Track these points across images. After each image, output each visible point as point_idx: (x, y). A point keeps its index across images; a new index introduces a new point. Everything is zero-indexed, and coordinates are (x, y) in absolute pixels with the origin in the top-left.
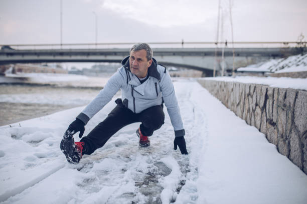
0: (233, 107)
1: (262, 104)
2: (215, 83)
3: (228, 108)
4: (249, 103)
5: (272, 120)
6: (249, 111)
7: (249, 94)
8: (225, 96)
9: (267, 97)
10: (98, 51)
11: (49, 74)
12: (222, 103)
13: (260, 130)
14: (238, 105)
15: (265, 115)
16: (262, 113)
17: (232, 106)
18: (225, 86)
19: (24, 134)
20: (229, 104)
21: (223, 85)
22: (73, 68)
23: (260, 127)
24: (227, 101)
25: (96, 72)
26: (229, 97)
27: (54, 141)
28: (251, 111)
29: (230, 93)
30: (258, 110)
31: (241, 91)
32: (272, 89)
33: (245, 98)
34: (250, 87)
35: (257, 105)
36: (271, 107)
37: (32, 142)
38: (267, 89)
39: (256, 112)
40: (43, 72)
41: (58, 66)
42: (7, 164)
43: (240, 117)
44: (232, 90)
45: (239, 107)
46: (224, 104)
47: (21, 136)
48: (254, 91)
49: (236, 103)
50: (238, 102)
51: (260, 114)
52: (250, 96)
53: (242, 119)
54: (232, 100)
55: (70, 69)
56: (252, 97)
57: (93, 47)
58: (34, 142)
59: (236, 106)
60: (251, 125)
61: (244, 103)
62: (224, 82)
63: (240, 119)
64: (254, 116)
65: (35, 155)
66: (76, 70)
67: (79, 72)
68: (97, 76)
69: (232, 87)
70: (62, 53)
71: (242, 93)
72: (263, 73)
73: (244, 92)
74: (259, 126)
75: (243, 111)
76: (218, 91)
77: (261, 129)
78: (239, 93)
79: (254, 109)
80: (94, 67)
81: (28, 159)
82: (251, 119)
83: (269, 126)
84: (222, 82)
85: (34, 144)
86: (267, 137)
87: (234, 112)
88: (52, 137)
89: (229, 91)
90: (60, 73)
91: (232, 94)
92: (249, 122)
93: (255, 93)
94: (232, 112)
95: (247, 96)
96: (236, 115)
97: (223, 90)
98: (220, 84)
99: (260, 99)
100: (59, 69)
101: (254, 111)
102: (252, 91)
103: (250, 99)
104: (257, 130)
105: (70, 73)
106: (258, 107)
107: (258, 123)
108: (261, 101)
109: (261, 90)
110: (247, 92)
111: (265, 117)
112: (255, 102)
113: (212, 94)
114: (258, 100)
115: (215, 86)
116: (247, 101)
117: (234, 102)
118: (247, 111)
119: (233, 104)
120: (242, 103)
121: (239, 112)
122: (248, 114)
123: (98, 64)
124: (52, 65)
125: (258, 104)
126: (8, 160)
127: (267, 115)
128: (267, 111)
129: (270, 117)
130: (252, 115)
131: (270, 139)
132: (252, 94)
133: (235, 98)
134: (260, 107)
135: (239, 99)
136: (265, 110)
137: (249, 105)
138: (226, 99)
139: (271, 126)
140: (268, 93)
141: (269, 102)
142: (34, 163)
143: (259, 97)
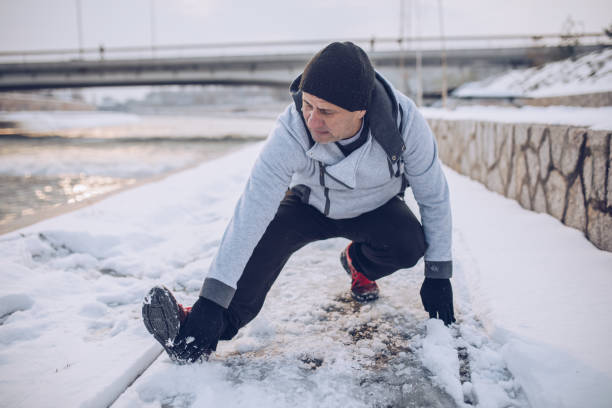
0: (475, 173)
1: (569, 165)
3: (461, 172)
4: (527, 164)
5: (605, 201)
6: (527, 180)
7: (524, 148)
8: (451, 151)
9: (584, 152)
13: (563, 221)
14: (493, 168)
15: (579, 189)
16: (570, 185)
17: (472, 170)
18: (449, 128)
20: (465, 166)
21: (444, 127)
22: (107, 99)
23: (564, 214)
24: (459, 160)
25: (155, 106)
26: (464, 150)
28: (534, 180)
29: (465, 143)
30: (557, 180)
31: (500, 140)
32: (605, 134)
33: (513, 154)
34: (529, 131)
35: (551, 168)
36: (600, 177)
38: (585, 137)
39: (549, 184)
40: (44, 108)
41: (76, 97)
43: (499, 193)
44: (474, 137)
45: (496, 172)
48: (543, 140)
49: (486, 164)
50: (491, 161)
51: (564, 188)
52: (529, 152)
53: (506, 196)
54: (473, 159)
55: (100, 102)
56: (536, 151)
59: (484, 170)
60: (532, 209)
61: (511, 166)
62: (447, 122)
63: (502, 199)
64: (545, 192)
65: (99, 299)
66: (112, 104)
67: (119, 108)
68: (157, 114)
69: (473, 130)
70: (83, 70)
71: (504, 143)
72: (511, 99)
73: (509, 142)
74: (560, 214)
75: (509, 180)
77: (567, 221)
78: (495, 143)
79: (544, 176)
80: (151, 96)
81: (87, 310)
82: (532, 199)
83: (593, 214)
84: (439, 121)
86: (587, 237)
87: (480, 181)
89: (462, 140)
90: (79, 109)
91: (472, 146)
92: (527, 202)
93: (546, 143)
94: (476, 185)
95: (518, 148)
96: (487, 187)
97: (445, 138)
98: (434, 124)
99: (561, 157)
100: (77, 103)
101: (543, 181)
102: (536, 139)
103: (530, 155)
104: (557, 222)
105: (103, 109)
106: (555, 175)
107: (557, 206)
108: (566, 160)
109: (567, 137)
110: (521, 139)
111: (581, 195)
112: (545, 163)
114: (556, 157)
116: (521, 160)
117: (480, 162)
118: (520, 183)
119: (476, 166)
120: (503, 164)
121: (496, 178)
122: (525, 188)
123: (157, 89)
124: (64, 95)
125: (556, 166)
126: (43, 316)
127: (588, 191)
128: (587, 182)
129: (597, 194)
130: (535, 190)
131: (597, 242)
132: (537, 145)
133: (483, 153)
134: (561, 173)
135: (495, 155)
136: (578, 180)
137: (527, 168)
138: (456, 154)
139: (601, 214)
140: (588, 144)
141: (593, 163)
142: (107, 321)
143: (559, 151)
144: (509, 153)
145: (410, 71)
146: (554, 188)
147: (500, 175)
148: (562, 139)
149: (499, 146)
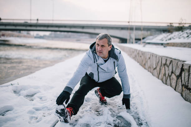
0: (149, 69)
1: (178, 73)
2: (134, 51)
3: (145, 68)
4: (165, 70)
5: (188, 86)
6: (165, 75)
7: (165, 64)
8: (143, 61)
9: (182, 70)
10: (54, 25)
11: (22, 38)
12: (140, 64)
13: (175, 89)
14: (155, 69)
15: (180, 81)
16: (178, 79)
18: (142, 54)
19: (21, 90)
20: (147, 67)
22: (37, 34)
23: (176, 87)
24: (145, 64)
25: (52, 37)
26: (147, 62)
27: (43, 96)
28: (167, 75)
29: (147, 60)
31: (157, 61)
32: (189, 66)
33: (161, 66)
34: (166, 60)
35: (172, 72)
36: (186, 78)
37: (28, 96)
38: (183, 65)
39: (171, 77)
40: (18, 36)
41: (28, 33)
42: (17, 117)
43: (157, 77)
44: (150, 58)
45: (156, 70)
46: (141, 66)
47: (19, 92)
48: (170, 63)
49: (153, 67)
50: (154, 67)
51: (176, 79)
52: (166, 66)
53: (158, 78)
54: (149, 65)
55: (35, 35)
56: (168, 67)
57: (51, 22)
58: (29, 96)
59: (152, 70)
60: (166, 84)
61: (160, 69)
62: (142, 52)
63: (157, 79)
64: (170, 79)
65: (33, 108)
66: (39, 36)
67: (41, 37)
68: (53, 40)
69: (149, 56)
70: (31, 25)
71: (158, 62)
72: (162, 44)
73: (160, 62)
74: (174, 87)
75: (160, 74)
76: (136, 56)
77: (176, 90)
79: (170, 74)
80: (51, 34)
81: (30, 112)
82: (166, 81)
83: (184, 89)
84: (139, 51)
85: (29, 98)
86: (182, 96)
87: (151, 72)
88: (40, 92)
89: (146, 59)
90: (29, 37)
91: (149, 61)
92: (165, 82)
93: (171, 65)
94: (149, 73)
95: (163, 65)
96: (153, 74)
97: (141, 57)
98: (138, 52)
99: (175, 70)
100: (28, 35)
102: (168, 63)
103: (166, 67)
104: (173, 90)
105: (36, 37)
106: (173, 75)
107: (174, 84)
108: (177, 71)
109: (177, 64)
110: (164, 62)
111: (181, 83)
112: (171, 71)
113: (130, 57)
114: (174, 70)
115: (133, 52)
116: (164, 68)
117: (151, 66)
118: (163, 75)
119: (150, 67)
120: (158, 68)
121: (156, 72)
122: (164, 77)
123: (53, 33)
124: (24, 33)
125: (174, 72)
126: (16, 113)
127: (183, 82)
128: (183, 79)
129: (185, 83)
130: (167, 78)
131: (185, 98)
132: (168, 65)
133: (152, 64)
134: (175, 75)
135: (156, 65)
136: (180, 78)
137: (165, 71)
138: (144, 63)
139: (186, 90)
140: (183, 68)
141: (185, 74)
142: (36, 116)
143: (175, 68)
144: (160, 65)
145: (131, 31)
146: (173, 79)
147: (157, 71)
148: (176, 64)
149: (157, 63)
